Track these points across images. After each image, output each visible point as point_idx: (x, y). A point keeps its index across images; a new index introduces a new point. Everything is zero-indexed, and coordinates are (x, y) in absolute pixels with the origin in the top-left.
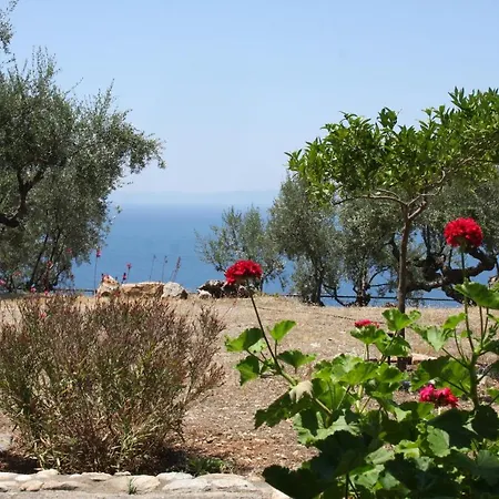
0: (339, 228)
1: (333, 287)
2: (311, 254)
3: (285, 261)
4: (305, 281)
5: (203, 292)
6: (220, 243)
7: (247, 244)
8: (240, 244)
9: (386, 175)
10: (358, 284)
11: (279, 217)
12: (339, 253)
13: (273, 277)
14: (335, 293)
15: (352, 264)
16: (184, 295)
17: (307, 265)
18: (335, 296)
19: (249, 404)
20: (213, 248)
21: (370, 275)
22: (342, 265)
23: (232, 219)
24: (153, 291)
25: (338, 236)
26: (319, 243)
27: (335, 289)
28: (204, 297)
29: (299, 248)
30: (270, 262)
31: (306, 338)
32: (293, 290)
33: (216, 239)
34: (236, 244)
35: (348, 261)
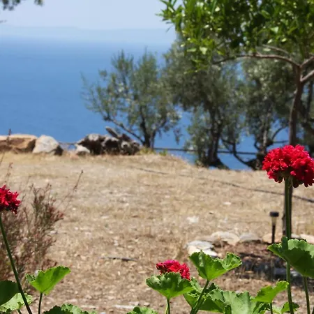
0: (240, 78)
1: (232, 142)
2: (209, 106)
3: (180, 113)
4: (202, 135)
5: (81, 148)
6: (109, 91)
7: (139, 92)
8: (131, 92)
9: (272, 33)
10: (259, 139)
11: (174, 64)
12: (240, 105)
13: (167, 129)
14: (234, 148)
15: (254, 117)
16: (59, 151)
17: (205, 117)
18: (234, 152)
19: (102, 296)
20: (101, 96)
21: (273, 130)
22: (243, 118)
23: (123, 64)
24: (25, 145)
25: (240, 87)
26: (218, 94)
27: (234, 145)
28: (81, 154)
29: (196, 99)
30: (163, 113)
31: (183, 211)
32: (188, 145)
33: (104, 85)
34: (127, 91)
35: (250, 115)
